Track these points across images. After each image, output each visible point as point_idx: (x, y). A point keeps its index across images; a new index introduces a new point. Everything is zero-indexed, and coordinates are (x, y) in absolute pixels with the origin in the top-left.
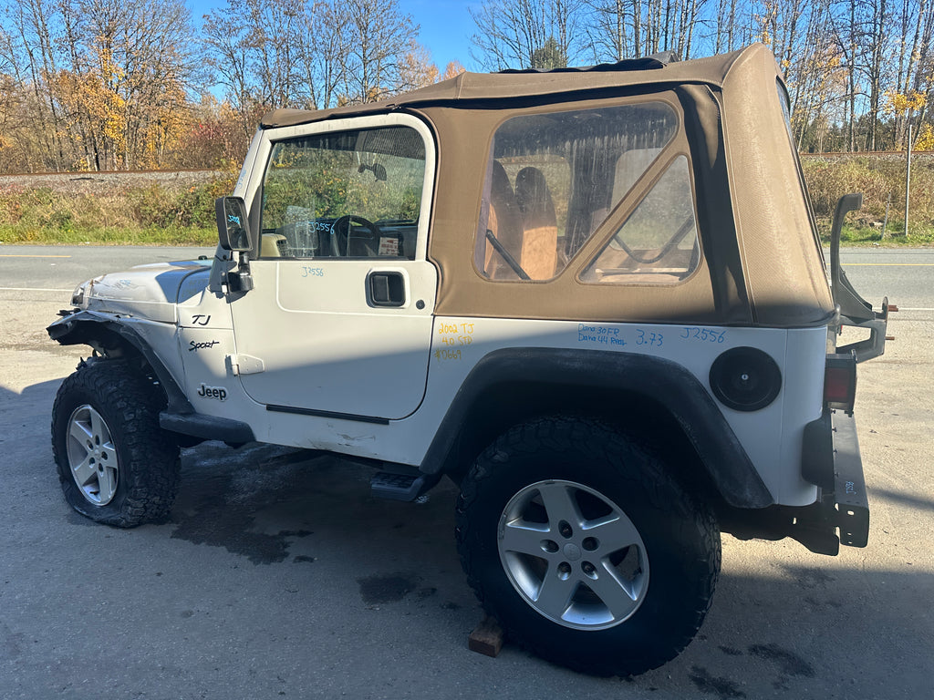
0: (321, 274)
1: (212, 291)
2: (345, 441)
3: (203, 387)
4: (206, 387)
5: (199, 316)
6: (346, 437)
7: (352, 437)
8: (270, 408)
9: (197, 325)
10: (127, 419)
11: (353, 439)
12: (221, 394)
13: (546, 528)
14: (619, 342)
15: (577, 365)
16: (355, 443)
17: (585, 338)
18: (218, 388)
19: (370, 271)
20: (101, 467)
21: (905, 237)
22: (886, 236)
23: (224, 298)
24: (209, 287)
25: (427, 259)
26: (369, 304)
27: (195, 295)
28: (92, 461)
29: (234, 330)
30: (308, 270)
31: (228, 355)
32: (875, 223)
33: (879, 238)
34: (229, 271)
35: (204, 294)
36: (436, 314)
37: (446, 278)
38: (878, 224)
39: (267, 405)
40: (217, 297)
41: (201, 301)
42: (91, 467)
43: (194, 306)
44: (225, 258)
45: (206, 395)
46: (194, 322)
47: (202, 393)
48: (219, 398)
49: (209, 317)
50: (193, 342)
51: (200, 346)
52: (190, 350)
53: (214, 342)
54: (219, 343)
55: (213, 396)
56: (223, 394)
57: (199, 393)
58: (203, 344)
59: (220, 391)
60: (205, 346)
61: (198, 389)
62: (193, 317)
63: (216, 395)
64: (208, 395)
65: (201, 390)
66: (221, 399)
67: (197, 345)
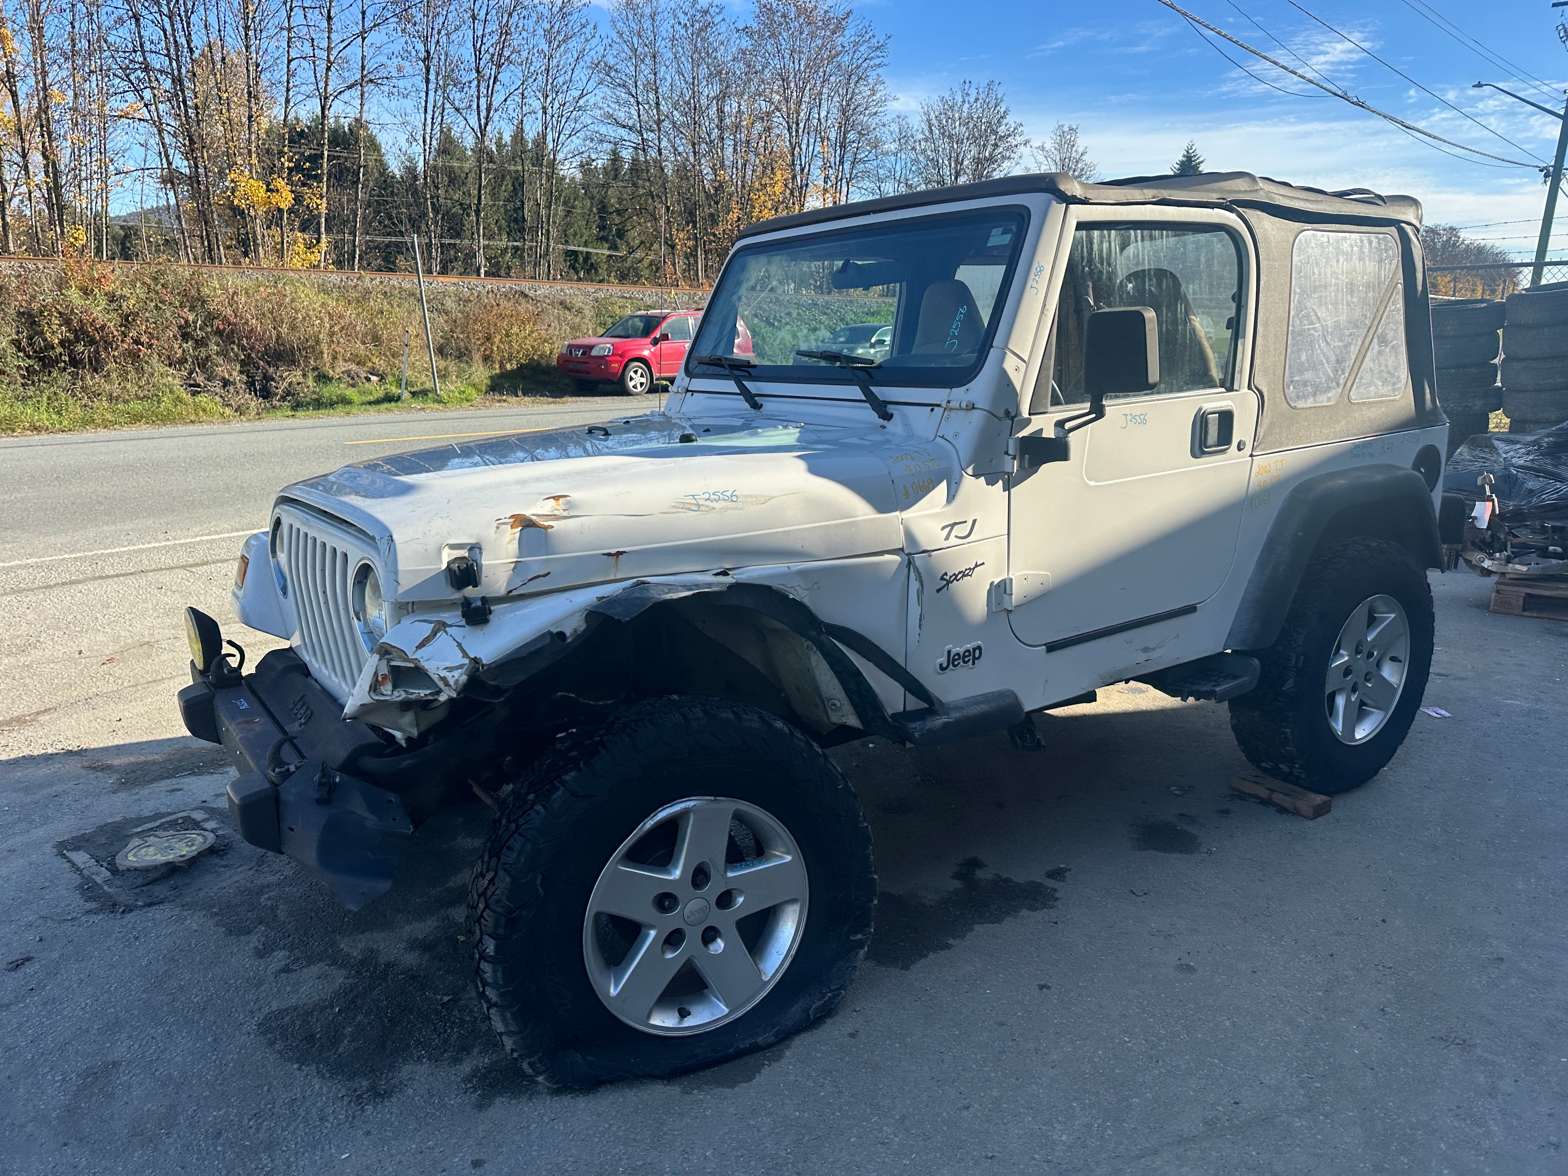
0: (1144, 422)
1: (976, 475)
2: (1145, 656)
3: (949, 652)
4: (954, 651)
5: (953, 525)
6: (1145, 650)
7: (1151, 646)
8: (1052, 647)
9: (953, 541)
11: (1154, 649)
12: (973, 656)
13: (1345, 657)
16: (1154, 655)
17: (1357, 456)
18: (969, 646)
19: (1200, 409)
20: (710, 935)
21: (438, 396)
22: (406, 395)
23: (1001, 482)
24: (970, 470)
25: (1249, 388)
26: (1194, 456)
27: (933, 489)
28: (674, 939)
29: (1009, 534)
30: (1129, 417)
31: (996, 581)
32: (370, 376)
33: (398, 399)
34: (1021, 435)
35: (958, 483)
36: (1254, 453)
37: (1265, 408)
38: (374, 378)
39: (1045, 645)
40: (988, 484)
41: (951, 497)
42: (669, 956)
43: (937, 510)
44: (1007, 413)
45: (951, 666)
46: (947, 538)
47: (944, 665)
48: (971, 662)
49: (975, 521)
50: (946, 574)
51: (955, 579)
52: (938, 591)
53: (976, 566)
54: (983, 564)
55: (962, 663)
56: (977, 654)
57: (941, 665)
58: (960, 573)
59: (974, 650)
60: (962, 577)
61: (940, 661)
62: (943, 529)
63: (966, 659)
64: (954, 666)
65: (943, 660)
66: (973, 664)
67: (951, 577)
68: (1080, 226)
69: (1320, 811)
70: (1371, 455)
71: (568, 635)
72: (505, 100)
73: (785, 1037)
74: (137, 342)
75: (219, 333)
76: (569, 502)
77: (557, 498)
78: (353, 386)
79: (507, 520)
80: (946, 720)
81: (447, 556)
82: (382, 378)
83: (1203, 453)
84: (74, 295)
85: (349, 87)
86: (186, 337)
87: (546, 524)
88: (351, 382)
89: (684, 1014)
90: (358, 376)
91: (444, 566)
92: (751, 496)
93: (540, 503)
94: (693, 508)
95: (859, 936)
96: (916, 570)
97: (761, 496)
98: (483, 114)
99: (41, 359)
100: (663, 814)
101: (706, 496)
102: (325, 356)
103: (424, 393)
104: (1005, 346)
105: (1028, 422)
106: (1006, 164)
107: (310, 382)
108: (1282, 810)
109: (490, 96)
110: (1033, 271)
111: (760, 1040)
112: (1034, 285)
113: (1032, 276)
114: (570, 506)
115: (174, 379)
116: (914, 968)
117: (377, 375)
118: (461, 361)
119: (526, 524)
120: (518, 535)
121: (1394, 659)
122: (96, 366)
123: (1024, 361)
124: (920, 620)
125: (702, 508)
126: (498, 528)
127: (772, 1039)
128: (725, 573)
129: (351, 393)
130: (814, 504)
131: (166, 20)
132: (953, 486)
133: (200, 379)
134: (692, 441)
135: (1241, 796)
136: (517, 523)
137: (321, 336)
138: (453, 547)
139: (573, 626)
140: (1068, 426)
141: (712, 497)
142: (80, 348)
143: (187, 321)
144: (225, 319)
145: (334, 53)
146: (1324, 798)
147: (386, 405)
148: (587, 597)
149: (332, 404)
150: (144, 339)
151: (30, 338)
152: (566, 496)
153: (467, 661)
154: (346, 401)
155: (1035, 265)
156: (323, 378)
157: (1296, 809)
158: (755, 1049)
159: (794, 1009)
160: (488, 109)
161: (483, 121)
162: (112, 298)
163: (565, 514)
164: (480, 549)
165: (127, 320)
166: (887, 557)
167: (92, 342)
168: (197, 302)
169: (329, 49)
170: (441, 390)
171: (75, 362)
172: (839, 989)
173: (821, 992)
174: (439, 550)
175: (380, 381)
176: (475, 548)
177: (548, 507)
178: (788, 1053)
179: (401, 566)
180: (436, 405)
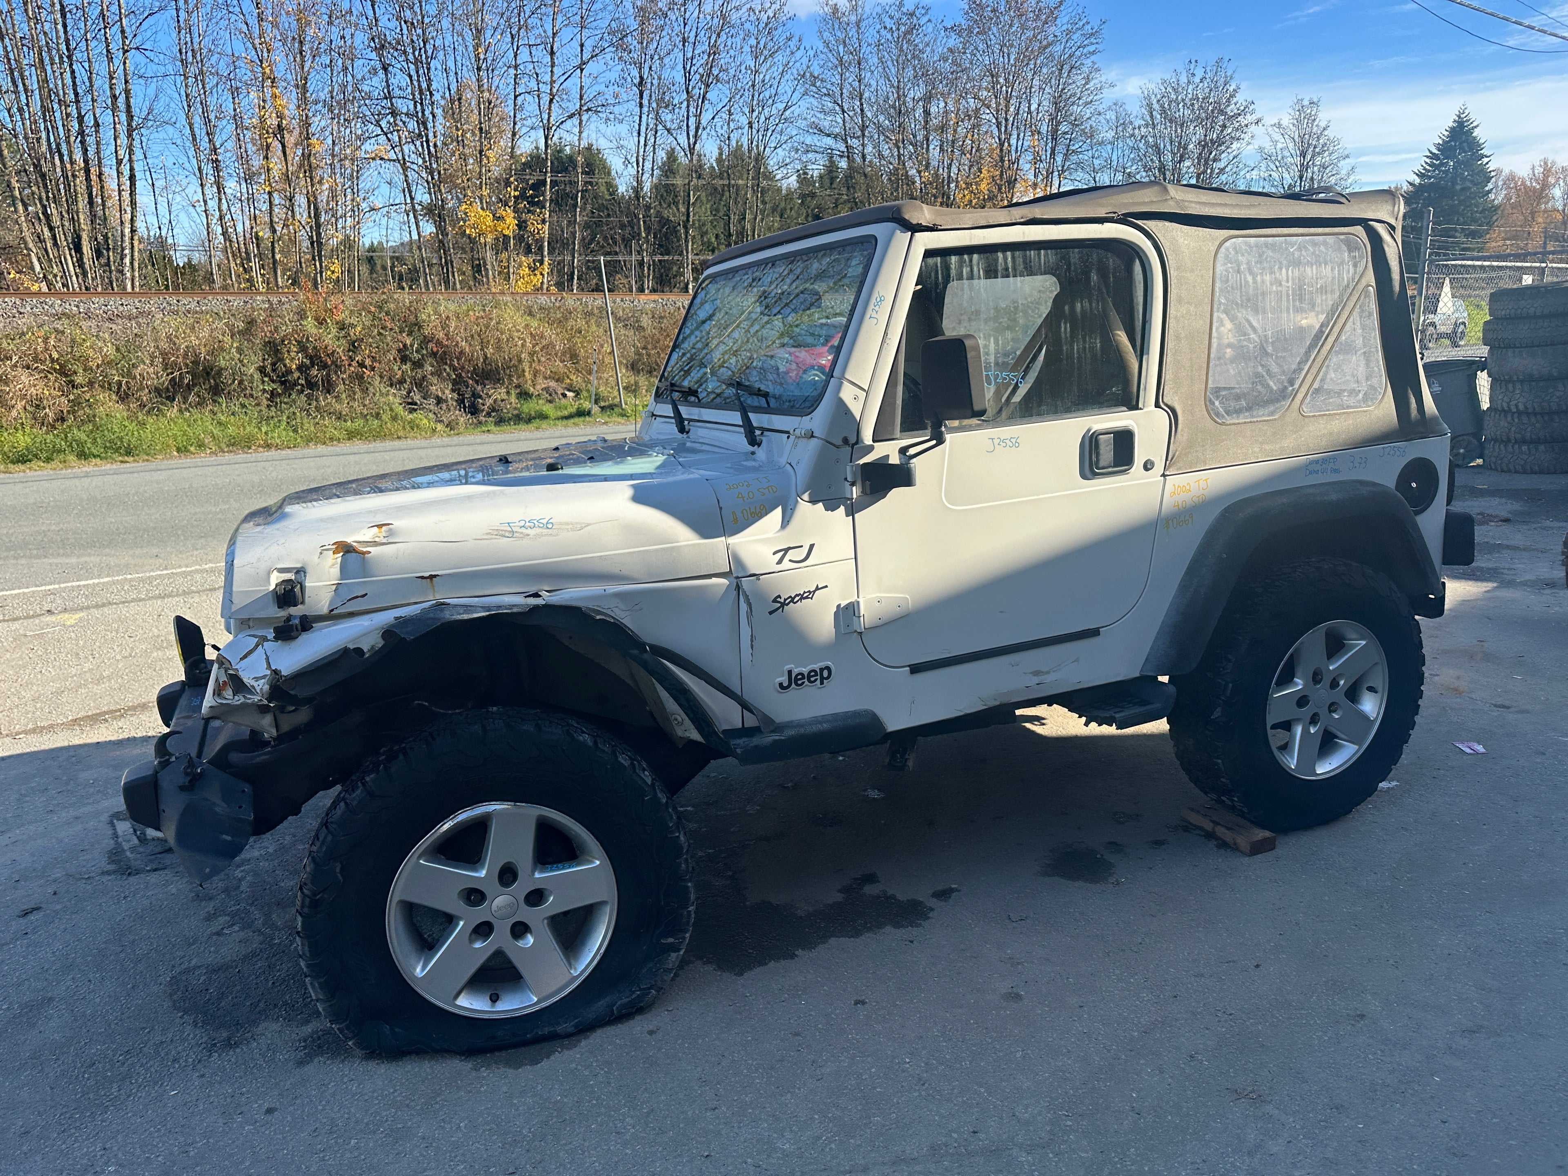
0: (1017, 444)
1: (813, 501)
2: (1036, 680)
3: (790, 672)
4: (796, 671)
5: (786, 550)
6: (1036, 673)
7: (1044, 670)
8: (916, 669)
9: (786, 564)
11: (1048, 673)
12: (822, 675)
16: (1048, 679)
18: (816, 666)
19: (1089, 430)
20: (520, 930)
21: (623, 409)
22: (596, 409)
23: (842, 508)
24: (806, 497)
25: (1157, 405)
26: (1084, 476)
27: (766, 514)
28: (483, 930)
29: (856, 558)
30: (996, 441)
31: (843, 603)
32: (567, 393)
33: (589, 413)
34: (861, 462)
35: (793, 510)
36: (1167, 473)
37: (1180, 426)
38: (570, 394)
39: (909, 666)
40: (827, 510)
41: (785, 522)
42: (478, 945)
43: (770, 535)
44: (846, 441)
45: (793, 685)
46: (780, 562)
47: (785, 684)
48: (818, 682)
49: (812, 546)
50: (779, 596)
51: (792, 601)
52: (771, 613)
53: (817, 589)
54: (826, 587)
55: (807, 683)
56: (825, 674)
57: (781, 685)
58: (797, 595)
59: (822, 670)
60: (801, 599)
61: (779, 680)
62: (774, 553)
63: (813, 679)
64: (797, 685)
65: (784, 680)
66: (822, 683)
67: (785, 600)
68: (929, 254)
69: (1258, 848)
70: (1336, 471)
71: (365, 650)
72: (713, 118)
73: (585, 1029)
74: (362, 365)
75: (434, 354)
76: (390, 530)
77: (380, 526)
78: (550, 402)
79: (330, 547)
80: (777, 738)
81: (275, 579)
82: (578, 393)
83: (1095, 475)
84: (310, 325)
85: (571, 117)
86: (404, 359)
87: (365, 550)
88: (549, 398)
89: (494, 999)
90: (556, 393)
91: (272, 587)
92: (567, 524)
93: (365, 531)
94: (507, 534)
95: (671, 940)
96: (744, 592)
97: (577, 523)
98: (692, 133)
99: (283, 383)
100: (463, 816)
101: (522, 523)
102: (527, 374)
103: (611, 407)
104: (842, 377)
105: (871, 449)
106: (1235, 145)
107: (513, 399)
108: (1223, 845)
109: (698, 116)
110: (873, 301)
111: (560, 1029)
112: (874, 315)
113: (871, 306)
114: (391, 533)
115: (394, 398)
116: (746, 975)
117: (574, 392)
118: (651, 376)
119: (346, 549)
120: (339, 560)
121: (1371, 689)
122: (329, 388)
123: (863, 390)
124: (752, 641)
125: (516, 535)
126: (321, 553)
127: (571, 1030)
128: (536, 595)
129: (548, 409)
130: (633, 531)
131: (412, 67)
132: (789, 511)
133: (417, 397)
134: (558, 469)
135: (1187, 827)
136: (339, 549)
137: (523, 356)
138: (282, 571)
139: (370, 643)
140: (912, 451)
141: (528, 524)
142: (314, 372)
143: (405, 345)
144: (439, 343)
145: (556, 86)
146: (1267, 834)
147: (576, 420)
148: (387, 618)
149: (529, 420)
150: (368, 362)
151: (273, 364)
152: (388, 524)
153: (269, 672)
154: (543, 416)
155: (875, 295)
156: (524, 395)
157: (1235, 844)
158: (553, 1037)
159: (600, 1003)
160: (697, 129)
161: (692, 140)
162: (342, 326)
163: (385, 541)
164: (305, 573)
165: (354, 346)
166: (715, 580)
167: (325, 366)
168: (414, 326)
169: (553, 82)
170: (626, 404)
171: (311, 385)
172: (649, 988)
173: (630, 990)
174: (269, 574)
175: (576, 396)
176: (300, 571)
177: (368, 535)
178: (583, 1043)
179: (234, 589)
180: (620, 419)
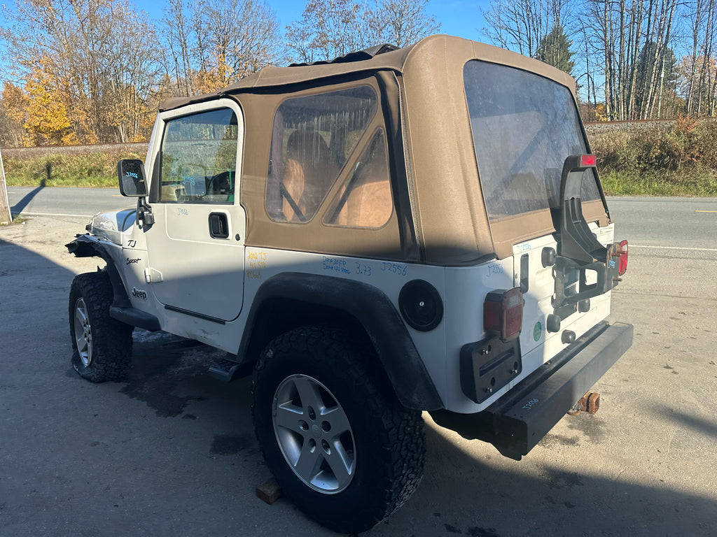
0: (186, 213)
1: (136, 224)
2: (203, 335)
3: (135, 290)
5: (131, 241)
6: (204, 332)
7: (207, 331)
8: (167, 307)
9: (130, 247)
10: (95, 308)
11: (207, 333)
12: (143, 295)
13: (301, 411)
14: (347, 271)
15: (313, 287)
16: (208, 337)
17: (327, 267)
18: (142, 291)
19: (210, 212)
25: (240, 204)
26: (211, 236)
30: (180, 211)
36: (246, 244)
37: (251, 218)
39: (164, 304)
45: (136, 295)
46: (129, 245)
47: (134, 294)
49: (136, 242)
50: (128, 258)
51: (132, 262)
52: (126, 264)
53: (137, 260)
54: (140, 260)
55: (139, 296)
58: (133, 260)
59: (143, 293)
60: (135, 262)
61: (133, 291)
62: (127, 242)
63: (141, 296)
66: (143, 299)
67: (130, 260)
68: (166, 121)
83: (214, 236)
99: (650, 164)
122: (675, 167)
